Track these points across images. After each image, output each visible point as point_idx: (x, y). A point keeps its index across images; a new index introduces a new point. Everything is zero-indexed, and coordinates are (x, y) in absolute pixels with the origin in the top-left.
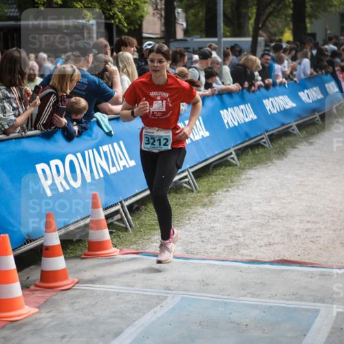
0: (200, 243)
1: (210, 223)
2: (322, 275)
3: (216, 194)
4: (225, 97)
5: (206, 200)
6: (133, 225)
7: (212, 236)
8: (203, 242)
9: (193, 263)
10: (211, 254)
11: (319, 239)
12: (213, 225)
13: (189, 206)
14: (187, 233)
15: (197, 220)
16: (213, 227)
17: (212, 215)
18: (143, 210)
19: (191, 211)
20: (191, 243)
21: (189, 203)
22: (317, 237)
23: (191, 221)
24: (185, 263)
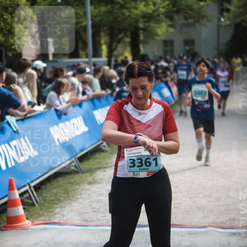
0: (93, 213)
1: (97, 197)
2: (190, 233)
3: (96, 174)
4: (96, 101)
5: (90, 179)
6: (39, 201)
7: (100, 206)
8: (94, 212)
9: (91, 230)
10: (102, 222)
11: (180, 205)
12: (99, 198)
13: (78, 184)
14: (81, 205)
15: (86, 195)
16: (100, 200)
17: (97, 190)
18: (43, 189)
19: (81, 188)
20: (86, 213)
21: (78, 182)
22: (179, 204)
23: (83, 196)
24: (84, 229)
